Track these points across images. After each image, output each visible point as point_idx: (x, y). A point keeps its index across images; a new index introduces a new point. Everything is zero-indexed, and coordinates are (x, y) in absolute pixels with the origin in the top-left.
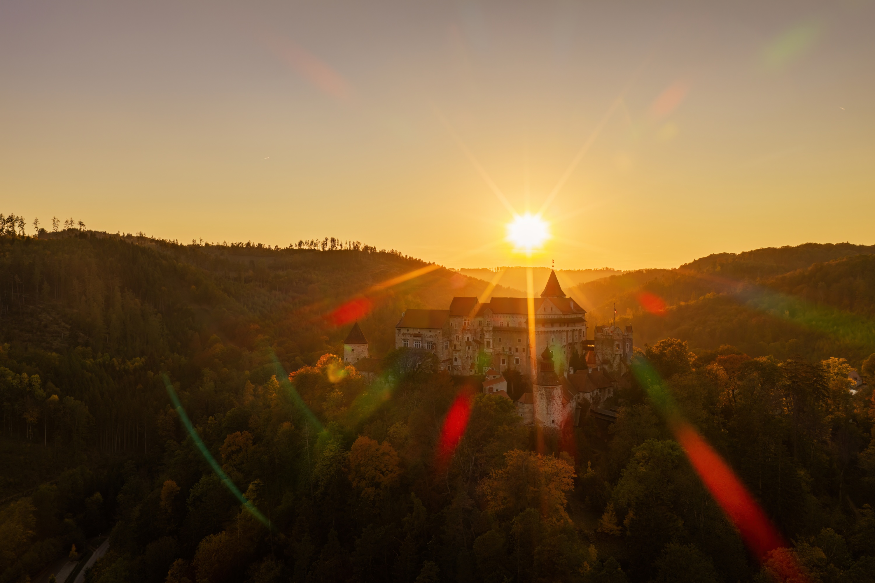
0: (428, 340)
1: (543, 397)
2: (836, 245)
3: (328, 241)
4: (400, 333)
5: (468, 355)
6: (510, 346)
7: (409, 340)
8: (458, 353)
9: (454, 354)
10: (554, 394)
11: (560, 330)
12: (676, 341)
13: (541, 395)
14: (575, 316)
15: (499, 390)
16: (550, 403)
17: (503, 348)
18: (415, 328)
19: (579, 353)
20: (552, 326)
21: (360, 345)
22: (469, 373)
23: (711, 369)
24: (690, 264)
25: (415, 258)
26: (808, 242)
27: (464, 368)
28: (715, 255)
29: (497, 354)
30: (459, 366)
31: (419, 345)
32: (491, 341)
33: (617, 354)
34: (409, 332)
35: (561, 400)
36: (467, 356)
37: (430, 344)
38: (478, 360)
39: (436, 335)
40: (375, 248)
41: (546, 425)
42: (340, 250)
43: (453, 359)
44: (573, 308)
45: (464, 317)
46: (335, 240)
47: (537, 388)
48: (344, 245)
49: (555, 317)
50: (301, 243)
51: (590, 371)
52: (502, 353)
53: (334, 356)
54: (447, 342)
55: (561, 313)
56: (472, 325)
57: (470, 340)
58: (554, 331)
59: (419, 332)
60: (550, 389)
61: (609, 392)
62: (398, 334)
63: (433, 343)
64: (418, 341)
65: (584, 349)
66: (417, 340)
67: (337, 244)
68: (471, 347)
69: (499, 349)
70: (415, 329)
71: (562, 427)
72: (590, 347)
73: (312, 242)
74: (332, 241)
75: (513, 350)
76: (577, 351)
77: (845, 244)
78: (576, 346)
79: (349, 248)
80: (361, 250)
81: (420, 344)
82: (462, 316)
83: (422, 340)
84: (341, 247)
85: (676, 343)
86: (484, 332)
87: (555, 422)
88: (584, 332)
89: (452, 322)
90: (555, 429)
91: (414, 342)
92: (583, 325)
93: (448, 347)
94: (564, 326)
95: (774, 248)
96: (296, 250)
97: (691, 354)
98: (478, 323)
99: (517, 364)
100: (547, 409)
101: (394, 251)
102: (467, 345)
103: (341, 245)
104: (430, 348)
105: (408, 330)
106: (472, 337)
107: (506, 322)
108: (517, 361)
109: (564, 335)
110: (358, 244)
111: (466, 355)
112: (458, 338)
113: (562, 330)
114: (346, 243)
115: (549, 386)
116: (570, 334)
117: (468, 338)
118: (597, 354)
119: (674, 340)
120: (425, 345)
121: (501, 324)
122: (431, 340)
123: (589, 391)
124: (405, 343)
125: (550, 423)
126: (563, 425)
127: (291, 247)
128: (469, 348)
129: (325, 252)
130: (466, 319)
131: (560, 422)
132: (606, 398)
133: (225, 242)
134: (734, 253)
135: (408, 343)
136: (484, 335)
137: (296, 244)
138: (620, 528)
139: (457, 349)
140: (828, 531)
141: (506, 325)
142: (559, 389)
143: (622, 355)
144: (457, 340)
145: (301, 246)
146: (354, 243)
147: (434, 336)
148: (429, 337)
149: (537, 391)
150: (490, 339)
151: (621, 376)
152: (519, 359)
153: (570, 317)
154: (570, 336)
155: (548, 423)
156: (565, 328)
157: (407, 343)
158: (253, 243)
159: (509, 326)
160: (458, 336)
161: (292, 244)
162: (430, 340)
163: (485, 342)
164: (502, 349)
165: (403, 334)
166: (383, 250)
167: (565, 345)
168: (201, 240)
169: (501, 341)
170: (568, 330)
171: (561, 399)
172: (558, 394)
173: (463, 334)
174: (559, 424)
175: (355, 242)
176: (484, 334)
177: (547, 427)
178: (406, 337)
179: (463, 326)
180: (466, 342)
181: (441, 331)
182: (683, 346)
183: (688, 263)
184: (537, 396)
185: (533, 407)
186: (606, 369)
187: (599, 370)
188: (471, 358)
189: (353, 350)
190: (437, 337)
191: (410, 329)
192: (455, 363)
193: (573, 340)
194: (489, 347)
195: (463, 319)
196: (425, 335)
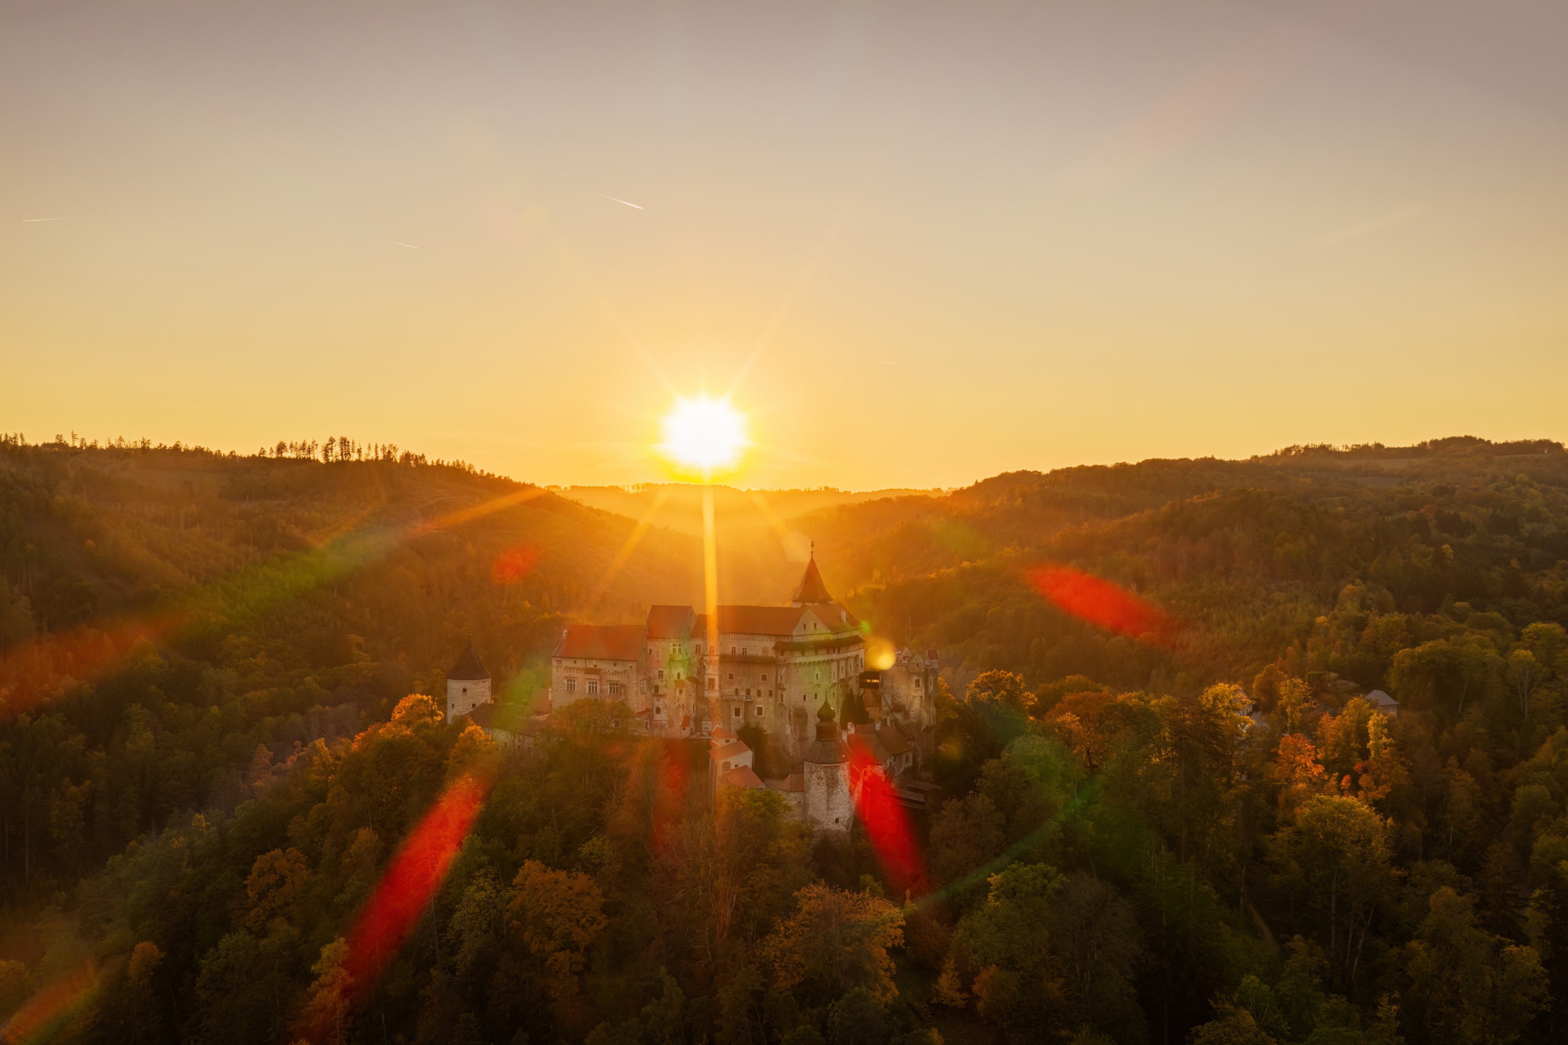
0: (611, 679)
1: (821, 781)
2: (1195, 460)
3: (334, 444)
4: (561, 667)
5: (679, 703)
6: (748, 687)
7: (576, 678)
8: (661, 700)
9: (656, 702)
10: (839, 776)
11: (828, 660)
12: (1005, 674)
13: (818, 779)
14: (850, 635)
15: (739, 766)
16: (833, 791)
17: (737, 690)
18: (588, 659)
19: (854, 694)
20: (817, 653)
21: (478, 680)
22: (681, 733)
23: (1063, 722)
24: (969, 488)
25: (499, 475)
26: (1155, 458)
27: (671, 723)
28: (1009, 473)
29: (727, 701)
30: (664, 722)
31: (596, 687)
32: (717, 678)
33: (915, 695)
34: (576, 665)
35: (848, 784)
36: (677, 705)
37: (615, 686)
38: (695, 709)
39: (626, 671)
40: (423, 457)
41: (827, 827)
42: (358, 461)
43: (653, 710)
44: (845, 621)
45: (673, 640)
46: (348, 442)
47: (811, 767)
48: (364, 451)
49: (821, 639)
50: (281, 447)
51: (878, 727)
52: (736, 698)
53: (423, 699)
54: (643, 682)
55: (829, 632)
56: (685, 653)
57: (683, 677)
58: (819, 662)
59: (595, 666)
60: (832, 769)
61: (907, 760)
62: (557, 668)
63: (621, 685)
64: (594, 681)
65: (861, 687)
66: (593, 679)
67: (351, 449)
68: (684, 690)
69: (729, 691)
70: (587, 661)
71: (850, 828)
72: (871, 683)
73: (304, 445)
74: (342, 443)
75: (753, 693)
76: (851, 690)
77: (1209, 459)
78: (850, 683)
79: (375, 457)
80: (398, 461)
81: (598, 685)
82: (669, 638)
83: (600, 680)
84: (360, 455)
85: (1006, 677)
86: (705, 664)
87: (840, 821)
88: (861, 659)
89: (651, 648)
90: (839, 832)
91: (587, 683)
92: (860, 649)
93: (645, 690)
94: (834, 652)
95: (1102, 466)
96: (271, 459)
97: (1028, 695)
98: (695, 649)
99: (759, 716)
100: (828, 801)
101: (460, 463)
102: (676, 687)
103: (359, 451)
104: (614, 693)
105: (575, 662)
106: (684, 673)
107: (742, 648)
108: (760, 711)
109: (835, 665)
110: (392, 451)
111: (675, 704)
112: (662, 675)
113: (832, 660)
114: (369, 447)
115: (831, 765)
116: (842, 664)
117: (679, 675)
118: (885, 695)
119: (1003, 673)
120: (606, 687)
121: (732, 651)
122: (617, 680)
123: (880, 763)
124: (570, 683)
125: (833, 823)
126: (851, 824)
127: (263, 454)
128: (681, 692)
129: (329, 464)
130: (676, 643)
131: (846, 819)
132: (903, 769)
133: (121, 439)
134: (1039, 471)
135: (576, 683)
136: (705, 669)
137: (271, 448)
138: (965, 995)
139: (660, 692)
140: (1252, 980)
141: (741, 652)
142: (846, 768)
143: (924, 697)
144: (659, 678)
145: (282, 453)
146: (384, 449)
147: (622, 673)
148: (613, 675)
149: (811, 772)
150: (714, 675)
151: (922, 730)
152: (763, 709)
153: (842, 637)
154: (842, 668)
155: (830, 823)
156: (835, 656)
157: (573, 683)
158: (185, 445)
159: (746, 654)
160: (662, 672)
161: (265, 450)
162: (615, 678)
163: (706, 680)
164: (735, 691)
165: (566, 668)
166: (438, 461)
167: (836, 683)
168: (74, 437)
169: (732, 679)
170: (840, 659)
171: (848, 782)
172: (845, 776)
173: (670, 669)
174: (845, 823)
175: (386, 446)
176: (704, 667)
177: (827, 830)
178: (572, 673)
179: (671, 655)
180: (675, 681)
181: (634, 664)
182: (1016, 682)
183: (965, 487)
184: (811, 780)
185: (804, 798)
186: (898, 720)
187: (888, 723)
188: (683, 708)
189: (465, 690)
190: (626, 674)
191: (578, 661)
192: (657, 717)
193: (847, 673)
194: (713, 688)
195: (672, 644)
196: (606, 671)
